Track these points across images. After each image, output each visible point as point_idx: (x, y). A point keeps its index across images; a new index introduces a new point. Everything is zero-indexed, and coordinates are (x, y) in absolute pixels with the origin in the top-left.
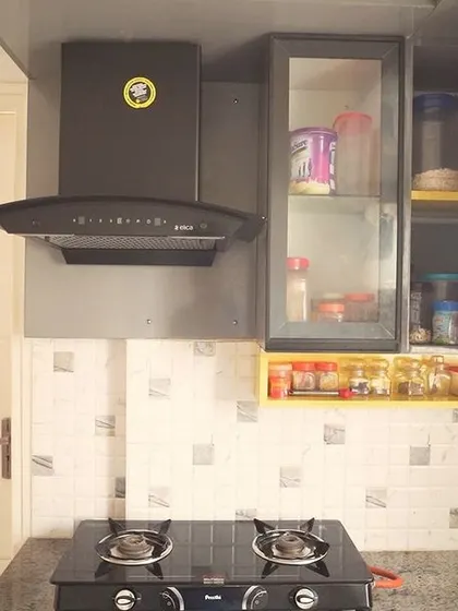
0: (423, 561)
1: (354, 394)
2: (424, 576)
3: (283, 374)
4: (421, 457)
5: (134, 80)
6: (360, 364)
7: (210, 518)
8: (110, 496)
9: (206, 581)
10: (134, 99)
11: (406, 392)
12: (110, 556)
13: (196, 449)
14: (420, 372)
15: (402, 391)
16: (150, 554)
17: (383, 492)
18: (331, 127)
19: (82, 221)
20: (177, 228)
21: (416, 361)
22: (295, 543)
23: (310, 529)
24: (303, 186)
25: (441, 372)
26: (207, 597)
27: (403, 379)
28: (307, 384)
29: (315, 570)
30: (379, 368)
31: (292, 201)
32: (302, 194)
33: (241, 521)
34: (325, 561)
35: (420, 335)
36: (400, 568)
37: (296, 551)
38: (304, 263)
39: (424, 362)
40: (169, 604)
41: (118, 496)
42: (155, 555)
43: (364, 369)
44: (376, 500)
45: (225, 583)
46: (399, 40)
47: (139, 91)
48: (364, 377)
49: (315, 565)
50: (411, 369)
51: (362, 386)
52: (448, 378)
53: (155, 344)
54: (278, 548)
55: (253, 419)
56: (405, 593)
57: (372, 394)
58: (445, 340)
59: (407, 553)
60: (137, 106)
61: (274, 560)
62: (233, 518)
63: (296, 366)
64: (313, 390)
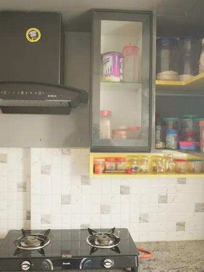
0: (164, 246)
1: (133, 171)
2: (164, 252)
3: (101, 163)
4: (163, 199)
5: (31, 29)
6: (136, 159)
7: (69, 228)
8: (24, 219)
9: (64, 256)
10: (31, 38)
11: (156, 171)
12: (20, 246)
13: (63, 197)
14: (162, 162)
15: (154, 170)
16: (39, 245)
17: (147, 215)
18: (121, 52)
19: (5, 93)
20: (49, 96)
21: (161, 157)
22: (106, 238)
23: (113, 232)
24: (108, 78)
25: (172, 162)
26: (64, 263)
27: (155, 165)
28: (112, 167)
29: (114, 250)
30: (144, 160)
31: (102, 85)
32: (108, 81)
33: (83, 230)
34: (118, 246)
35: (160, 145)
36: (153, 249)
37: (106, 242)
38: (109, 113)
39: (164, 157)
40: (46, 267)
41: (28, 219)
42: (42, 245)
43: (137, 161)
44: (143, 219)
45: (72, 257)
46: (149, 13)
47: (33, 34)
48: (138, 164)
49: (114, 248)
50: (159, 161)
51: (136, 168)
52: (175, 164)
53: (44, 150)
54: (98, 241)
55: (88, 183)
56: (154, 260)
57: (141, 172)
58: (171, 147)
59: (157, 242)
60: (32, 41)
61: (95, 246)
62: (80, 228)
63: (107, 160)
64: (115, 170)
